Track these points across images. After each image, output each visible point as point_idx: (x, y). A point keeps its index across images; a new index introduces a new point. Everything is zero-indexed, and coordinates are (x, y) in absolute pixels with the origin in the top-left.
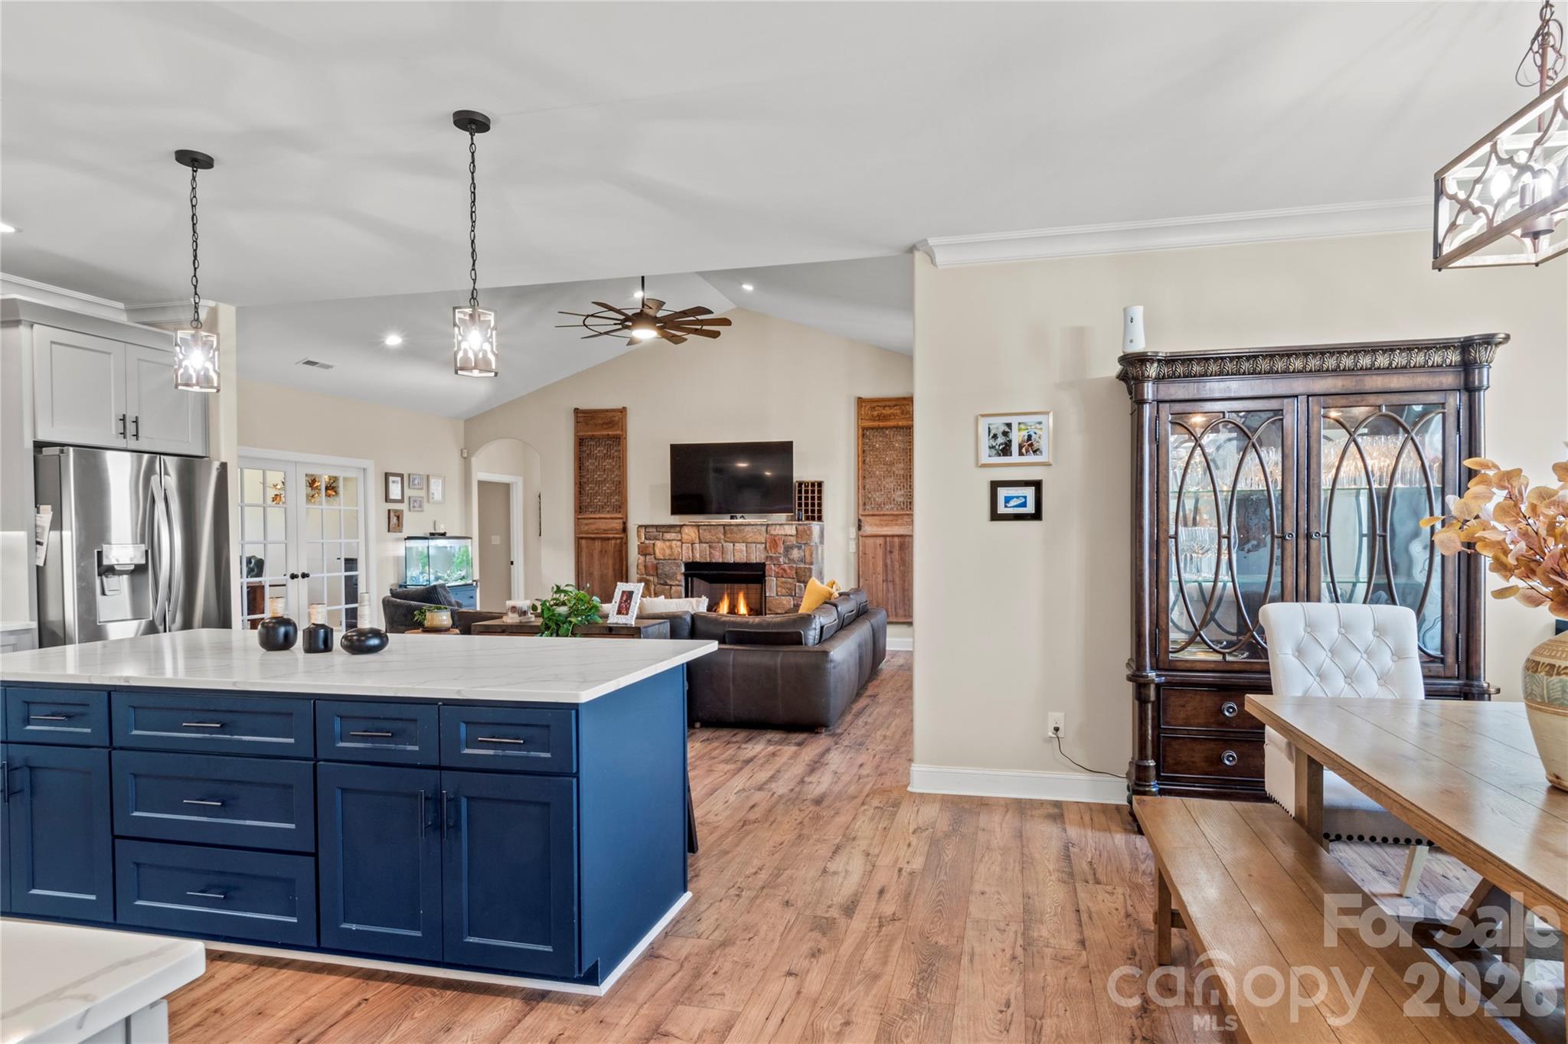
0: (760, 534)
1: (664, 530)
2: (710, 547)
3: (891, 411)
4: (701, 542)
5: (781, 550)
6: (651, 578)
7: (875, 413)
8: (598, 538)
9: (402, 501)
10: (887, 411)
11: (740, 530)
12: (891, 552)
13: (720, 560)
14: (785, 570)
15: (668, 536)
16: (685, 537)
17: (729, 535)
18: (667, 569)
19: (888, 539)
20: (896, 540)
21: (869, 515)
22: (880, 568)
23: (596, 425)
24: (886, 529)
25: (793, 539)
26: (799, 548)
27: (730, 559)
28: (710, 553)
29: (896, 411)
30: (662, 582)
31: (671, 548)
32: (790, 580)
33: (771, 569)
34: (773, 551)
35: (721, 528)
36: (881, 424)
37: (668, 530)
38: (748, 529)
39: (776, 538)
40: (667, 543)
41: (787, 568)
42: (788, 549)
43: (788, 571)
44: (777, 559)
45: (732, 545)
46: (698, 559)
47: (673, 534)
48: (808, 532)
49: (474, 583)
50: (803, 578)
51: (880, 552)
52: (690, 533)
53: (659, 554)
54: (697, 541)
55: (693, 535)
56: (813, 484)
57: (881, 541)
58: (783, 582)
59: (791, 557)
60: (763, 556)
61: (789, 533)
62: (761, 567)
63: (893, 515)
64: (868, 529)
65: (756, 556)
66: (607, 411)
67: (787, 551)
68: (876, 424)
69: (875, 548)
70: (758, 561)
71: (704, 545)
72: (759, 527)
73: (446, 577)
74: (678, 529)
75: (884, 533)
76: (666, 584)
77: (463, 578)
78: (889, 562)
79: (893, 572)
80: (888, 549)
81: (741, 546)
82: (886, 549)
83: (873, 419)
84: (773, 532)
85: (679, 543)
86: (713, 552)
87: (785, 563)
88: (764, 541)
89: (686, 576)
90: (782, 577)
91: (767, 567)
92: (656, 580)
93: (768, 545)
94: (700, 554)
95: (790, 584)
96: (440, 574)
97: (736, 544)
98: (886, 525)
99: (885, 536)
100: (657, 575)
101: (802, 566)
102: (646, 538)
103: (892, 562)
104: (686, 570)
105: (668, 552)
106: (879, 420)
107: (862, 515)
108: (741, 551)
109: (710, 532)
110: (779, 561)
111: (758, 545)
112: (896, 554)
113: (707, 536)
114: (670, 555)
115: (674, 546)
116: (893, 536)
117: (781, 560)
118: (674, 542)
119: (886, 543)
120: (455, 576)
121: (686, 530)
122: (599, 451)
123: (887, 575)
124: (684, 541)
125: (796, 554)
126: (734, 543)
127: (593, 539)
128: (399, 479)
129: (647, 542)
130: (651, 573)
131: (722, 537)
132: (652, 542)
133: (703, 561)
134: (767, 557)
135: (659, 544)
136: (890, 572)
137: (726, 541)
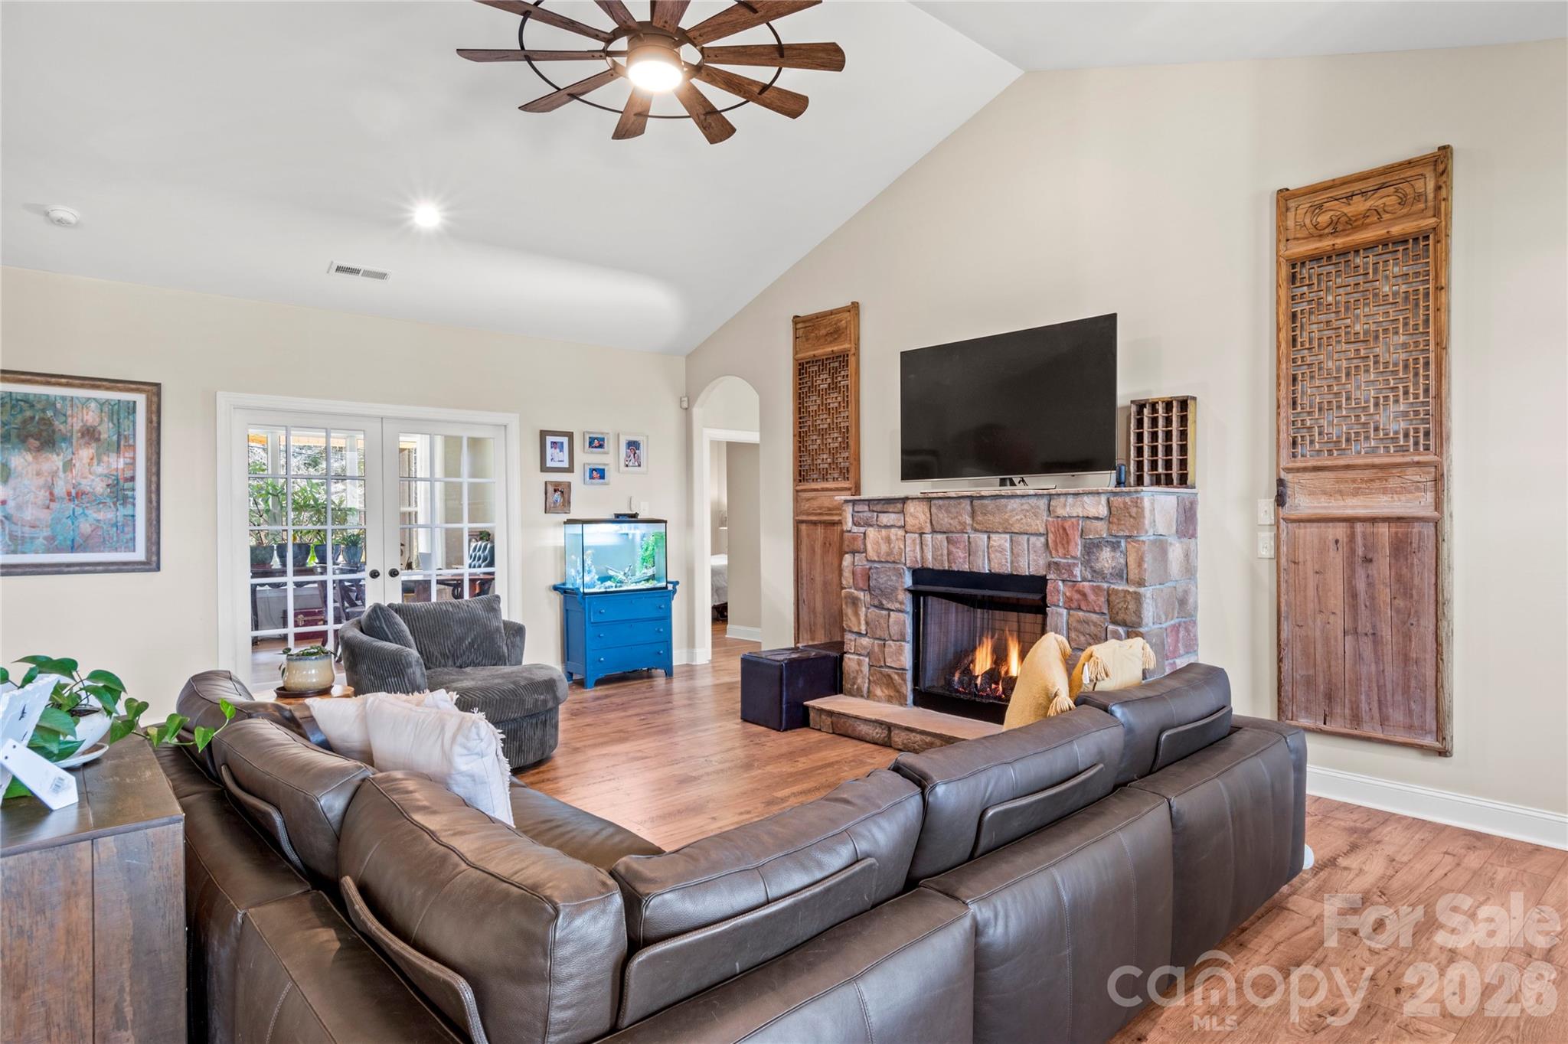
0: (1036, 515)
1: (878, 508)
2: (948, 540)
3: (1369, 204)
4: (934, 531)
5: (1078, 551)
6: (861, 595)
7: (1324, 219)
8: (820, 522)
9: (570, 469)
10: (1359, 206)
11: (998, 508)
12: (1368, 560)
13: (966, 568)
14: (1084, 595)
15: (885, 519)
16: (910, 521)
17: (980, 518)
18: (883, 579)
19: (1359, 527)
20: (1383, 529)
21: (1305, 469)
22: (1336, 599)
23: (818, 338)
24: (1352, 501)
25: (1101, 526)
26: (1115, 546)
27: (983, 567)
28: (949, 553)
29: (1387, 199)
30: (876, 603)
31: (888, 540)
32: (1094, 617)
33: (1058, 591)
34: (1061, 551)
35: (968, 502)
36: (1340, 242)
37: (886, 507)
38: (1014, 504)
39: (1067, 525)
40: (884, 532)
41: (1088, 591)
42: (1091, 548)
43: (1092, 597)
44: (1069, 568)
45: (985, 536)
46: (930, 564)
47: (893, 516)
48: (1133, 511)
49: (670, 587)
50: (1121, 616)
51: (1336, 560)
52: (917, 513)
53: (872, 554)
54: (928, 529)
55: (922, 517)
56: (1168, 405)
57: (1340, 531)
58: (1079, 621)
59: (1098, 566)
60: (1042, 562)
61: (1092, 511)
62: (1038, 583)
63: (1373, 466)
64: (1303, 503)
65: (1030, 564)
66: (832, 313)
67: (1088, 554)
68: (1326, 244)
69: (1322, 551)
70: (1033, 571)
71: (940, 537)
72: (1033, 501)
73: (621, 576)
74: (899, 506)
75: (1350, 512)
76: (881, 607)
77: (653, 577)
78: (1361, 586)
79: (1373, 608)
80: (1360, 551)
81: (1001, 541)
82: (1352, 551)
83: (1318, 233)
84: (1061, 512)
85: (901, 533)
86: (954, 550)
87: (1084, 579)
88: (1042, 530)
89: (916, 595)
90: (1080, 609)
91: (1050, 586)
92: (868, 598)
93: (1051, 537)
94: (933, 553)
95: (1095, 624)
96: (611, 573)
97: (994, 537)
98: (1356, 493)
99: (1351, 521)
100: (869, 589)
101: (1121, 587)
102: (854, 524)
103: (1370, 585)
104: (915, 582)
105: (884, 548)
106: (1334, 233)
107: (1288, 470)
108: (1002, 551)
109: (948, 511)
110: (1071, 573)
111: (1033, 539)
112: (1383, 565)
113: (944, 519)
114: (888, 554)
115: (893, 537)
116: (1373, 520)
117: (1077, 571)
118: (893, 530)
119: (1352, 538)
120: (638, 575)
121: (911, 507)
122: (823, 381)
123: (1355, 619)
124: (908, 528)
125: (1106, 559)
126: (989, 532)
127: (815, 523)
128: (565, 440)
129: (855, 529)
130: (861, 585)
131: (969, 521)
132: (862, 529)
133: (938, 567)
134: (1049, 565)
135: (872, 532)
136: (1363, 612)
137: (976, 530)
